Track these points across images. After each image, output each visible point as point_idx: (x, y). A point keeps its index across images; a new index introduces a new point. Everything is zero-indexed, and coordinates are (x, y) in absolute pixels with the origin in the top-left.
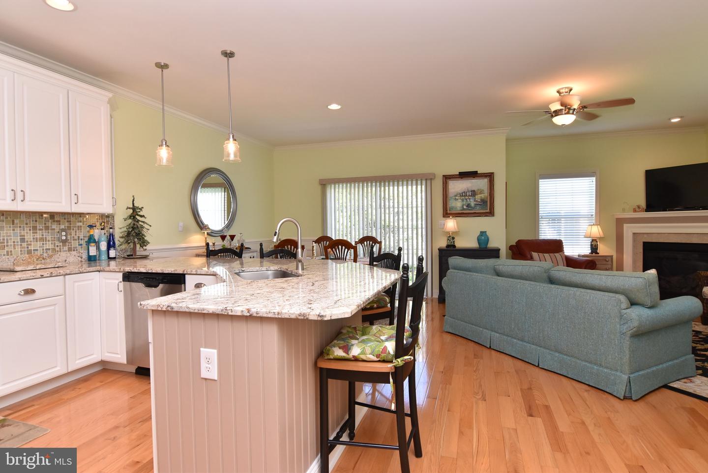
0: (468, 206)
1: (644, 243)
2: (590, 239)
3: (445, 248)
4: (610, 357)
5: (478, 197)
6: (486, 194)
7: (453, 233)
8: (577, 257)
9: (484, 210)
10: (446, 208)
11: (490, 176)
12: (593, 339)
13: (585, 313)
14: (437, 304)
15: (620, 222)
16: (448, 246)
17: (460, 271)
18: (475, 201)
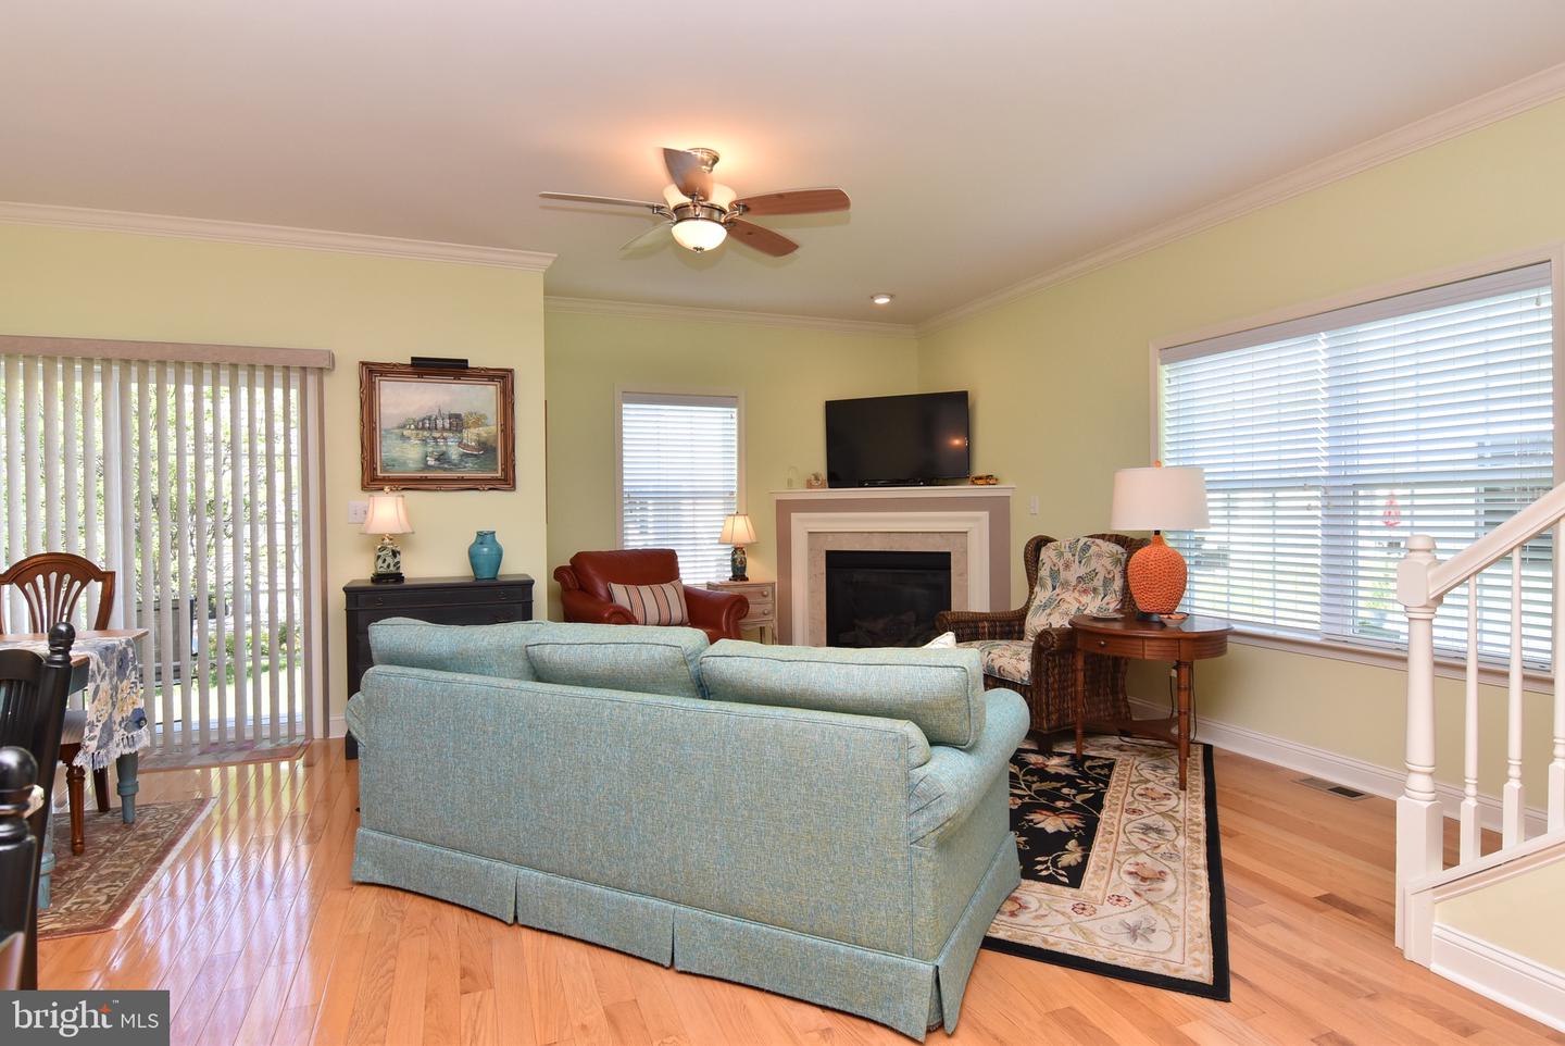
0: (442, 458)
1: (829, 553)
2: (730, 546)
3: (370, 584)
4: (883, 914)
5: (471, 435)
6: (491, 428)
7: (393, 537)
8: (705, 589)
9: (483, 472)
10: (372, 461)
11: (503, 379)
12: (833, 864)
13: (810, 785)
14: (344, 760)
15: (785, 509)
16: (378, 578)
17: (408, 670)
18: (460, 444)
